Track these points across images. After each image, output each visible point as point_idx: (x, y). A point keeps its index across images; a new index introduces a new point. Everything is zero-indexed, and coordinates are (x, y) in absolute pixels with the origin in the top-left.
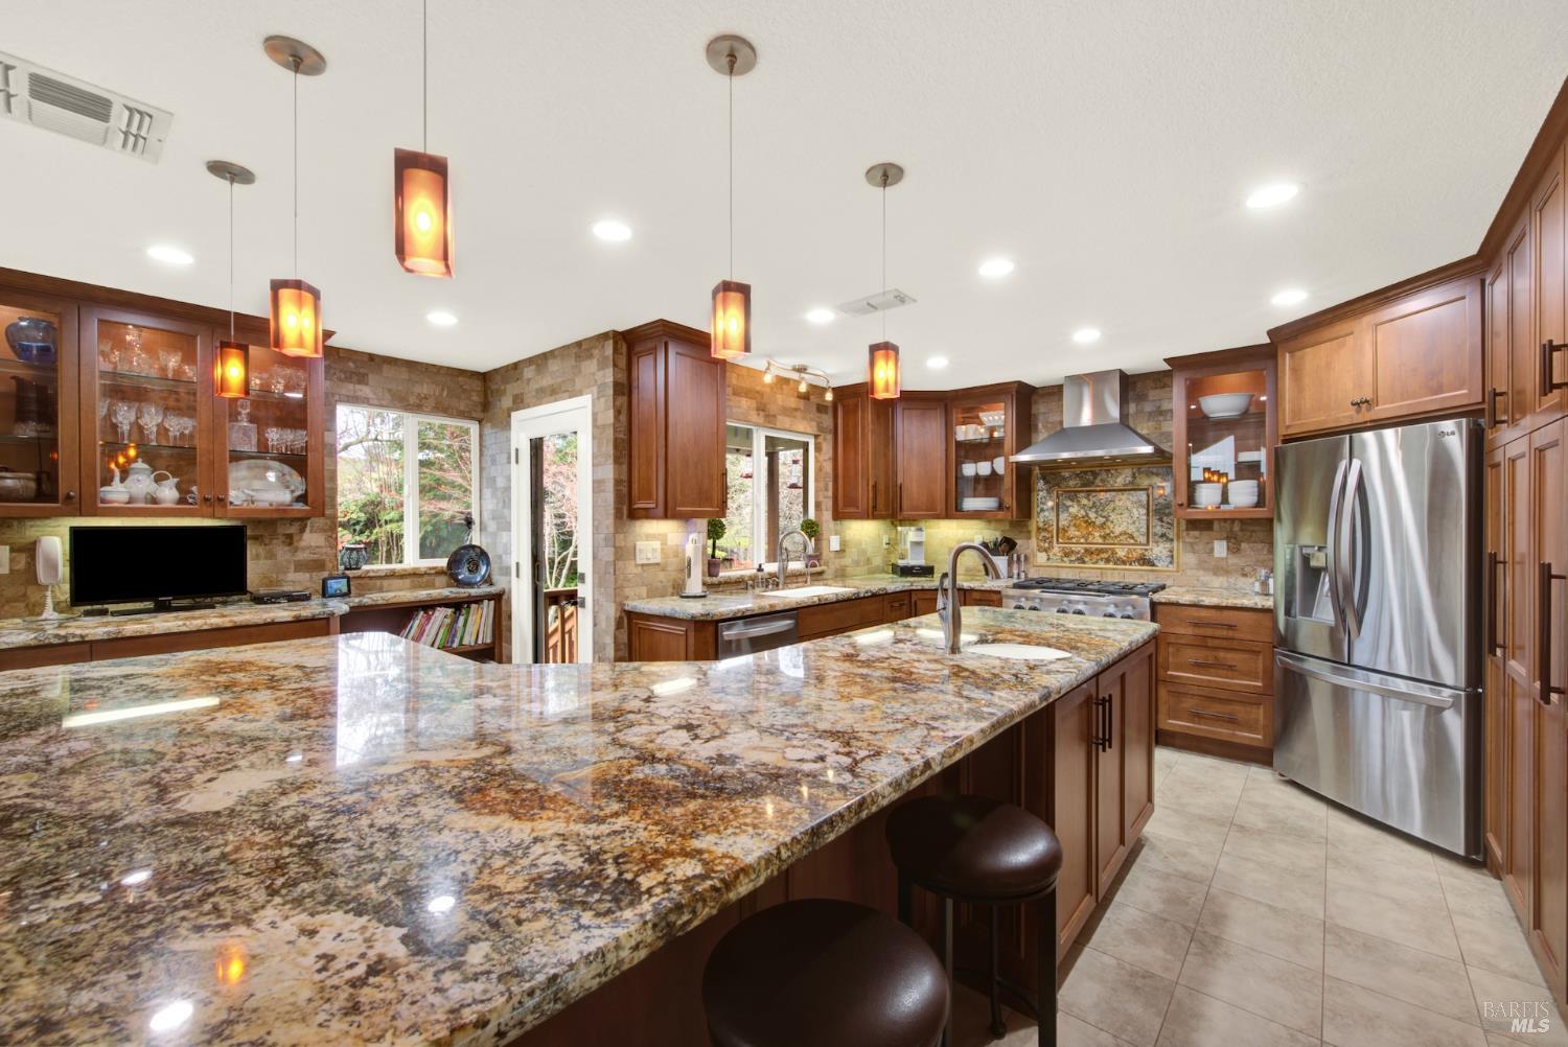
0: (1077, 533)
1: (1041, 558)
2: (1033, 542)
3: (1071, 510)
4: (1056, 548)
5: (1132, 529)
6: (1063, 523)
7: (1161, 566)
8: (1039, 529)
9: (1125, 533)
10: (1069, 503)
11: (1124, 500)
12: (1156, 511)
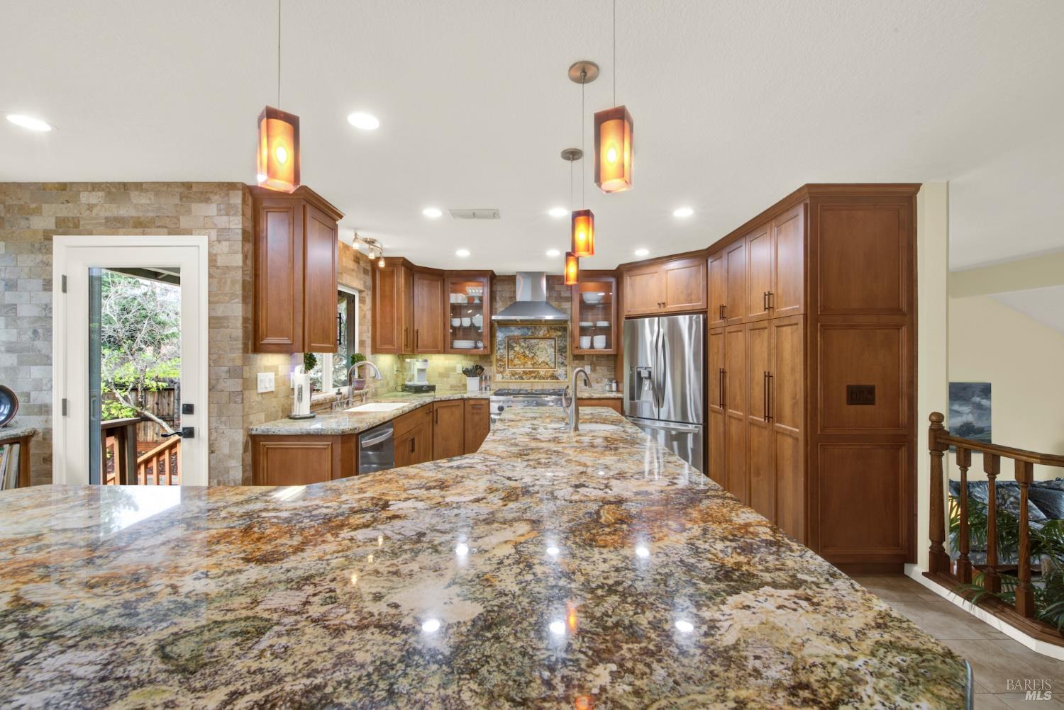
0: (519, 362)
1: (499, 377)
2: (494, 368)
3: (516, 349)
4: (507, 372)
5: (547, 360)
6: (511, 356)
7: (561, 379)
8: (497, 360)
9: (544, 362)
10: (514, 345)
11: (543, 344)
12: (559, 350)
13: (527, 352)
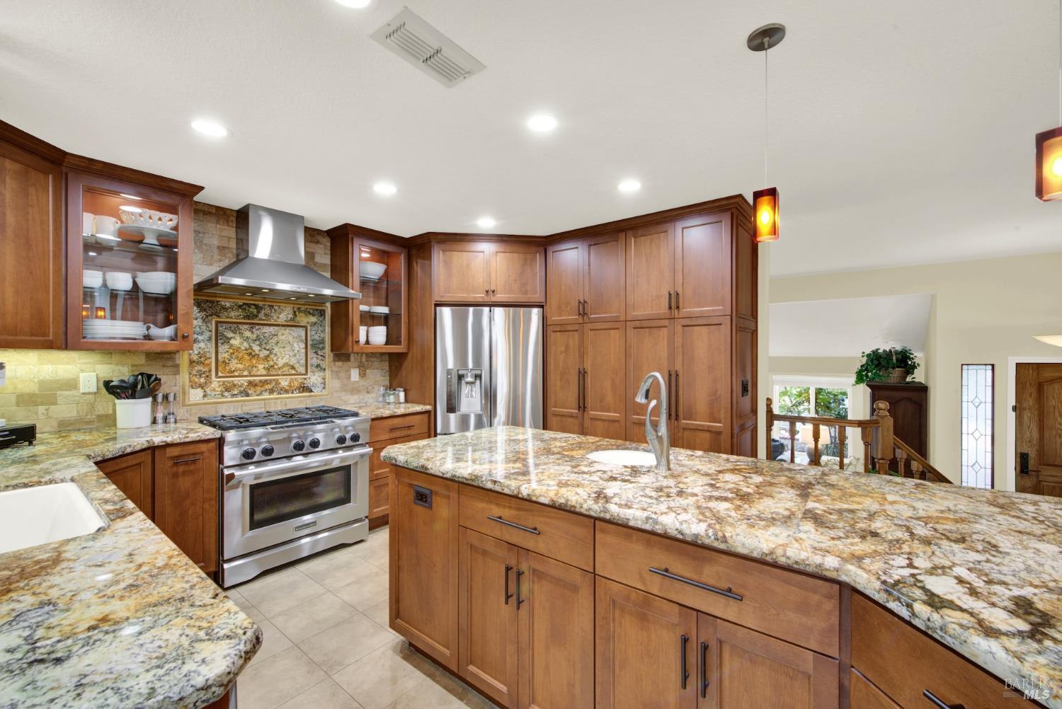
0: (240, 366)
1: (196, 395)
2: (184, 377)
3: (232, 342)
4: (215, 383)
5: (293, 361)
6: (223, 355)
7: (316, 391)
9: (286, 365)
10: (230, 335)
11: (286, 335)
12: (313, 346)
13: (256, 348)
